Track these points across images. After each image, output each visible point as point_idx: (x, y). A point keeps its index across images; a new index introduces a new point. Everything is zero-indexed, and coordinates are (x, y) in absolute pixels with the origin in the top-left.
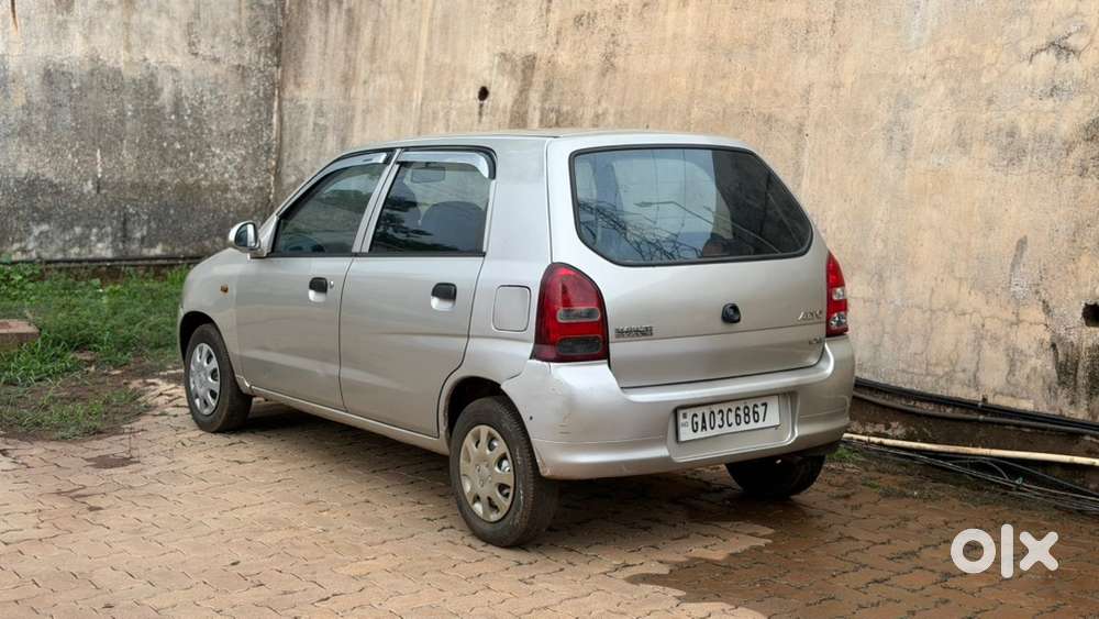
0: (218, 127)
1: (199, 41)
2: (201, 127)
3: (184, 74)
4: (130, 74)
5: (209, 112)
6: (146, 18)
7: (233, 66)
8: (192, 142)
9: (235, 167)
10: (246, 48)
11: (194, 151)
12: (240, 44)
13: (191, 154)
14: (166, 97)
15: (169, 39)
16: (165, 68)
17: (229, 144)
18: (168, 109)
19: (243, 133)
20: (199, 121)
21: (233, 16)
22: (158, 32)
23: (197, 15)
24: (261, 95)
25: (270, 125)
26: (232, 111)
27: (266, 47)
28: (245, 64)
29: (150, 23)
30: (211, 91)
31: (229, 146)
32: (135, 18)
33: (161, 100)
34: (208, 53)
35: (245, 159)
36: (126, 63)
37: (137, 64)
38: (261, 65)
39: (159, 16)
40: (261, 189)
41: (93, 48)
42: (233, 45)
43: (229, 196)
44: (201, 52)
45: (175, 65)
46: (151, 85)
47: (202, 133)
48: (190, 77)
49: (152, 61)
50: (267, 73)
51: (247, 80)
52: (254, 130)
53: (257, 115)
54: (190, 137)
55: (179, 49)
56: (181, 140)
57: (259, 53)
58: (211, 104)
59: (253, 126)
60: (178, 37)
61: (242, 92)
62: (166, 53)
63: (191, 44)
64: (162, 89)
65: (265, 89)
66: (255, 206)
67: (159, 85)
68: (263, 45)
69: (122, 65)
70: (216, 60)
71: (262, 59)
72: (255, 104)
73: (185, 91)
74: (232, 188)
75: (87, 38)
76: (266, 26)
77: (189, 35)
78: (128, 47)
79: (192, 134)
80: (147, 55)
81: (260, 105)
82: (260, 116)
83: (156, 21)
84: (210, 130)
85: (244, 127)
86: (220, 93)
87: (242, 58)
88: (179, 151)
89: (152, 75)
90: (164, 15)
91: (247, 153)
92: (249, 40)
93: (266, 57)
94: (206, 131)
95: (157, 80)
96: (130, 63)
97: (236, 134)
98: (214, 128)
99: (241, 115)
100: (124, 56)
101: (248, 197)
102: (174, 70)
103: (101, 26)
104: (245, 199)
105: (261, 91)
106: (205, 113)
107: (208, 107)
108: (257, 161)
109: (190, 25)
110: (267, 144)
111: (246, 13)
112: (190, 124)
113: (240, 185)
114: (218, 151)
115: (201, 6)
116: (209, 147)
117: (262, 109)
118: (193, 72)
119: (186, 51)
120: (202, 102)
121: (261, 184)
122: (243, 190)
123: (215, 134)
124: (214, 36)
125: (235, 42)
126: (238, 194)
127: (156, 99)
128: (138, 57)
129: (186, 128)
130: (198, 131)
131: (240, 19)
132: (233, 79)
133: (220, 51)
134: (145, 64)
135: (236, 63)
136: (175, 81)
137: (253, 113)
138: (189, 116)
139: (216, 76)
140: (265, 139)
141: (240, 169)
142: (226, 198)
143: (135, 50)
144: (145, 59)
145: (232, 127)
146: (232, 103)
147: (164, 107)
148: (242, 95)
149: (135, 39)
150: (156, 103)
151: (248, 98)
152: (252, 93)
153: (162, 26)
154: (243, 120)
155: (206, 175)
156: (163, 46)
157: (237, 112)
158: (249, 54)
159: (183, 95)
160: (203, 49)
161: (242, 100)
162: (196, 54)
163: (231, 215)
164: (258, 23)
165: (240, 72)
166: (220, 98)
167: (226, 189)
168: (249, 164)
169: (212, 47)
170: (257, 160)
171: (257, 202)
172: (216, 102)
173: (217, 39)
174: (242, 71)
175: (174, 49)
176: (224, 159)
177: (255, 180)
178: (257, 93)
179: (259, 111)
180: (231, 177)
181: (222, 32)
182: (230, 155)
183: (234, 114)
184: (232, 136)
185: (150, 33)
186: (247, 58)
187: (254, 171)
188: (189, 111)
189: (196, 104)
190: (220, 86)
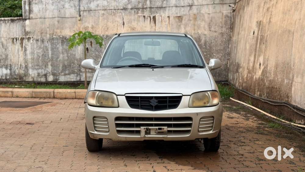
1: (212, 27)
2: (211, 49)
3: (207, 35)
4: (194, 36)
5: (213, 45)
6: (199, 22)
7: (220, 33)
8: (209, 53)
10: (224, 28)
11: (209, 55)
12: (222, 27)
13: (208, 56)
14: (203, 41)
15: (204, 27)
16: (203, 35)
17: (218, 53)
18: (203, 44)
19: (222, 50)
20: (210, 47)
21: (221, 20)
22: (202, 26)
23: (211, 21)
24: (227, 40)
25: (229, 47)
26: (219, 44)
27: (229, 27)
29: (200, 24)
30: (214, 40)
32: (196, 23)
33: (201, 42)
34: (214, 30)
35: (222, 56)
36: (194, 34)
37: (196, 34)
38: (227, 32)
39: (202, 22)
40: (226, 64)
41: (186, 31)
44: (212, 30)
45: (205, 34)
46: (199, 39)
47: (211, 50)
48: (209, 36)
49: (200, 33)
50: (228, 34)
51: (223, 36)
52: (225, 49)
53: (225, 45)
54: (208, 51)
55: (207, 30)
56: (206, 52)
57: (227, 29)
58: (214, 43)
59: (224, 48)
60: (206, 27)
61: (222, 39)
62: (203, 30)
63: (210, 28)
64: (202, 40)
65: (228, 38)
67: (201, 39)
69: (192, 34)
70: (215, 32)
71: (228, 31)
72: (225, 42)
73: (208, 40)
75: (185, 28)
76: (229, 22)
77: (209, 25)
78: (194, 30)
79: (209, 51)
80: (199, 31)
81: (226, 42)
83: (201, 23)
84: (213, 49)
85: (222, 48)
86: (216, 40)
87: (222, 30)
88: (205, 55)
89: (200, 36)
90: (203, 21)
91: (223, 55)
92: (224, 26)
93: (229, 30)
94: (212, 50)
95: (200, 37)
96: (195, 34)
97: (220, 50)
98: (214, 49)
100: (193, 32)
102: (205, 35)
103: (188, 25)
104: (221, 67)
105: (227, 39)
107: (213, 44)
108: (225, 57)
109: (209, 23)
110: (228, 53)
111: (224, 19)
112: (208, 48)
114: (215, 55)
115: (213, 18)
116: (213, 54)
117: (227, 43)
118: (210, 35)
119: (208, 30)
120: (211, 42)
121: (226, 63)
123: (214, 50)
124: (215, 25)
125: (221, 27)
127: (200, 42)
128: (196, 32)
129: (207, 49)
130: (210, 50)
131: (222, 21)
132: (220, 36)
133: (217, 29)
134: (198, 34)
135: (221, 32)
136: (205, 38)
137: (224, 45)
138: (208, 46)
139: (215, 36)
140: (227, 51)
143: (196, 30)
144: (198, 33)
145: (219, 48)
146: (219, 42)
147: (202, 44)
148: (222, 40)
149: (196, 28)
150: (200, 43)
151: (223, 41)
152: (224, 39)
153: (203, 24)
154: (222, 46)
156: (203, 29)
157: (220, 45)
158: (224, 30)
160: (212, 29)
161: (222, 41)
162: (210, 30)
164: (227, 21)
166: (216, 41)
168: (223, 58)
169: (215, 28)
171: (225, 68)
173: (216, 27)
174: (222, 34)
175: (205, 30)
176: (216, 57)
177: (224, 62)
178: (226, 39)
179: (226, 44)
181: (218, 24)
182: (218, 55)
184: (219, 51)
185: (200, 26)
186: (224, 31)
187: (224, 60)
188: (208, 45)
189: (210, 43)
190: (216, 38)
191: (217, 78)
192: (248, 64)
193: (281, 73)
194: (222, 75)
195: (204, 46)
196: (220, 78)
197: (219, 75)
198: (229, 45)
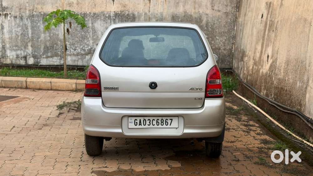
0: (218, 30)
1: (215, 5)
2: (213, 31)
3: (209, 15)
4: (195, 16)
5: (216, 26)
8: (210, 35)
9: (223, 43)
11: (211, 38)
12: (227, 6)
13: (210, 39)
15: (206, 6)
16: (204, 14)
17: (221, 35)
18: (205, 26)
19: (226, 32)
20: (213, 29)
22: (203, 4)
24: (232, 21)
25: (234, 30)
26: (223, 26)
27: (234, 6)
28: (228, 11)
29: (201, 1)
30: (217, 20)
31: (221, 36)
32: (197, 0)
33: (203, 23)
34: (217, 9)
35: (226, 40)
36: (194, 13)
37: (197, 13)
38: (233, 12)
40: (230, 49)
41: (185, 9)
42: (225, 6)
43: (220, 51)
44: (215, 9)
45: (207, 13)
46: (200, 19)
47: (214, 32)
48: (211, 16)
49: (201, 12)
50: (234, 14)
51: (228, 17)
52: (229, 31)
53: (230, 27)
54: (210, 34)
55: (209, 8)
56: (207, 34)
57: (232, 8)
58: (217, 24)
59: (229, 30)
60: (209, 5)
61: (226, 20)
62: (205, 10)
63: (212, 6)
64: (203, 20)
66: (228, 54)
68: (234, 5)
69: (192, 13)
70: (219, 11)
73: (210, 20)
74: (221, 49)
75: (184, 6)
77: (212, 4)
78: (195, 9)
80: (200, 10)
81: (231, 24)
82: (231, 27)
84: (216, 32)
85: (226, 30)
86: (220, 21)
87: (227, 9)
89: (201, 16)
91: (227, 38)
92: (230, 4)
93: (234, 9)
94: (215, 32)
95: (202, 17)
96: (195, 13)
97: (224, 33)
98: (217, 31)
99: (225, 27)
100: (193, 10)
101: (226, 51)
102: (207, 14)
103: (188, 3)
104: (225, 52)
105: (232, 20)
106: (215, 27)
107: (216, 25)
110: (233, 36)
112: (210, 30)
113: (224, 48)
114: (218, 38)
116: (215, 36)
117: (232, 25)
118: (212, 15)
119: (211, 9)
120: (214, 24)
121: (230, 48)
122: (225, 49)
123: (217, 33)
124: (219, 4)
125: (225, 5)
126: (223, 51)
127: (201, 23)
128: (197, 11)
129: (209, 31)
130: (213, 32)
132: (224, 16)
133: (221, 8)
134: (199, 13)
135: (225, 11)
136: (207, 18)
137: (229, 26)
138: (210, 28)
139: (219, 16)
140: (232, 34)
141: (224, 43)
142: (219, 52)
143: (197, 9)
144: (199, 12)
145: (223, 30)
146: (223, 23)
147: (203, 25)
149: (197, 6)
150: (202, 24)
151: (228, 22)
152: (229, 20)
153: (205, 2)
154: (226, 28)
155: (214, 45)
156: (204, 7)
157: (225, 26)
158: (229, 8)
159: (209, 21)
160: (216, 8)
161: (226, 23)
162: (213, 9)
163: (221, 57)
165: (226, 14)
166: (220, 22)
167: (220, 49)
168: (227, 42)
169: (218, 7)
170: (229, 41)
171: (229, 53)
172: (218, 23)
173: (220, 5)
174: (227, 14)
175: (207, 8)
176: (220, 40)
177: (228, 46)
178: (231, 20)
179: (231, 25)
180: (221, 46)
181: (222, 3)
182: (221, 39)
183: (223, 27)
184: (222, 33)
185: (201, 4)
186: (229, 10)
187: (228, 44)
188: (210, 26)
189: (212, 24)
190: (220, 18)
191: (220, 65)
192: (255, 53)
193: (293, 72)
194: (226, 61)
195: (206, 28)
196: (223, 65)
197: (222, 61)
198: (235, 27)
